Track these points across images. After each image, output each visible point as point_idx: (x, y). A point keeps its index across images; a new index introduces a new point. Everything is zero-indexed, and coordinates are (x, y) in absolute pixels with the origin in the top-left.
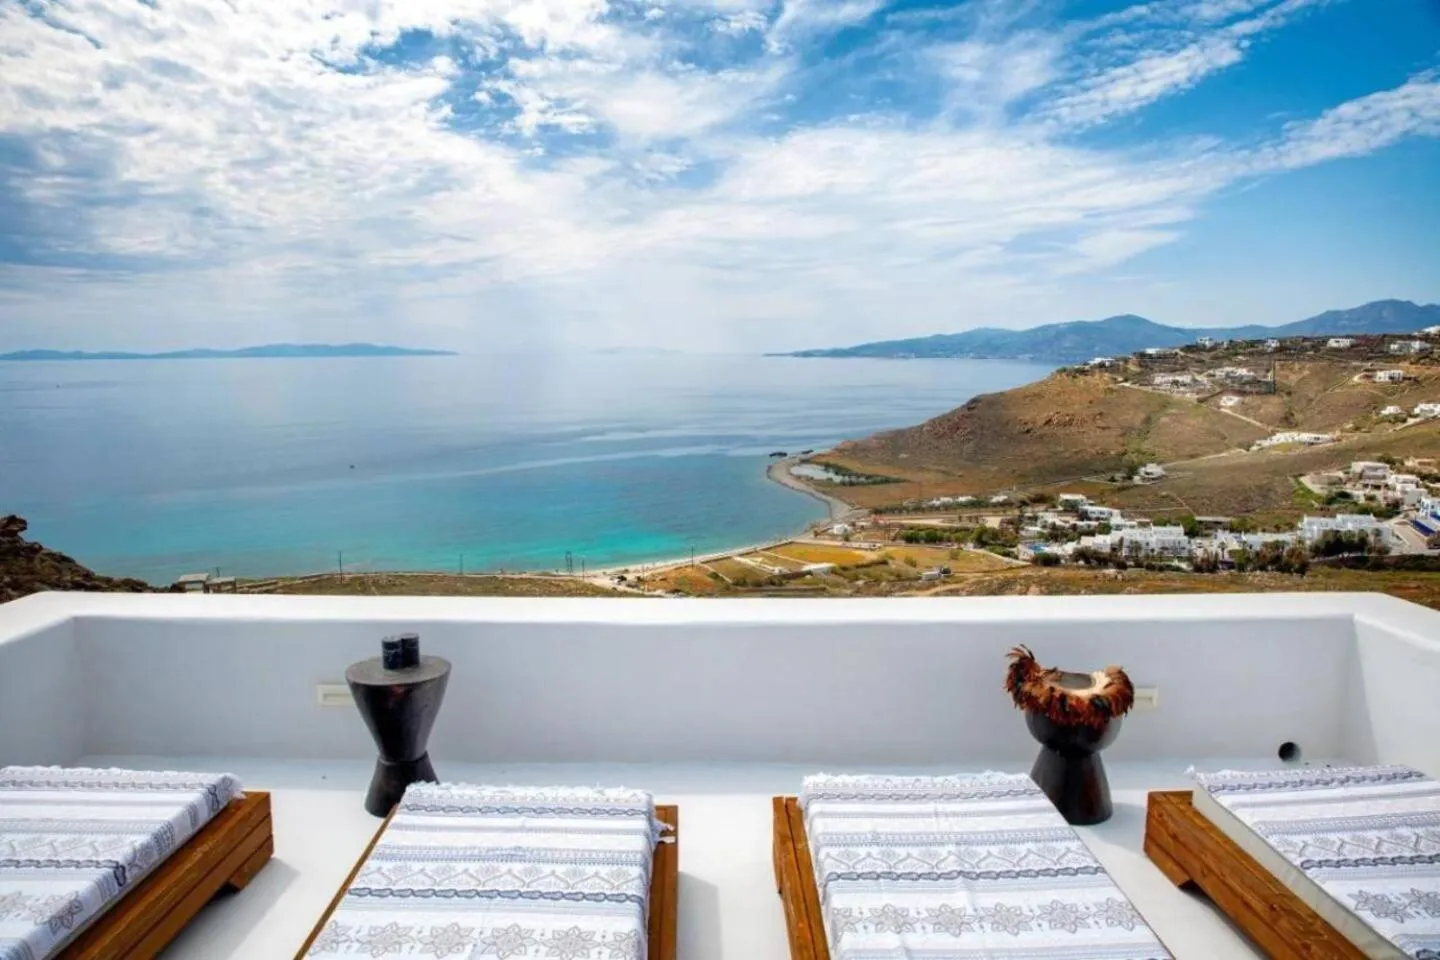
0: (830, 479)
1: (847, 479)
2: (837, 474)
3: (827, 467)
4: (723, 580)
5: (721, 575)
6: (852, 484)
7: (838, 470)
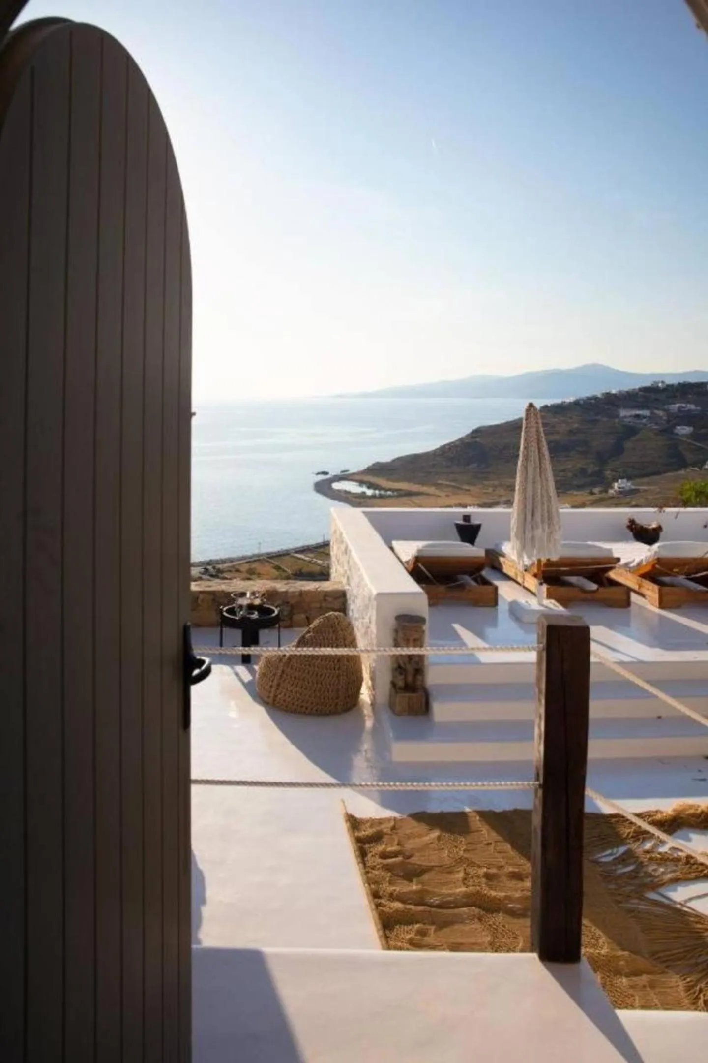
0: (364, 493)
1: (377, 492)
2: (369, 488)
3: (361, 483)
4: (284, 571)
5: (283, 567)
6: (381, 497)
7: (370, 486)
